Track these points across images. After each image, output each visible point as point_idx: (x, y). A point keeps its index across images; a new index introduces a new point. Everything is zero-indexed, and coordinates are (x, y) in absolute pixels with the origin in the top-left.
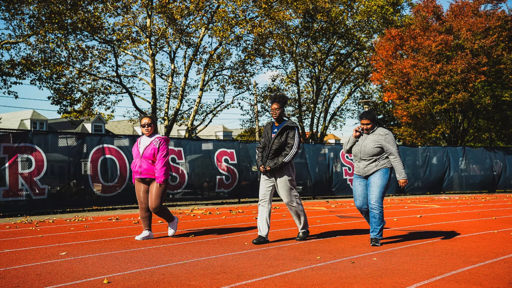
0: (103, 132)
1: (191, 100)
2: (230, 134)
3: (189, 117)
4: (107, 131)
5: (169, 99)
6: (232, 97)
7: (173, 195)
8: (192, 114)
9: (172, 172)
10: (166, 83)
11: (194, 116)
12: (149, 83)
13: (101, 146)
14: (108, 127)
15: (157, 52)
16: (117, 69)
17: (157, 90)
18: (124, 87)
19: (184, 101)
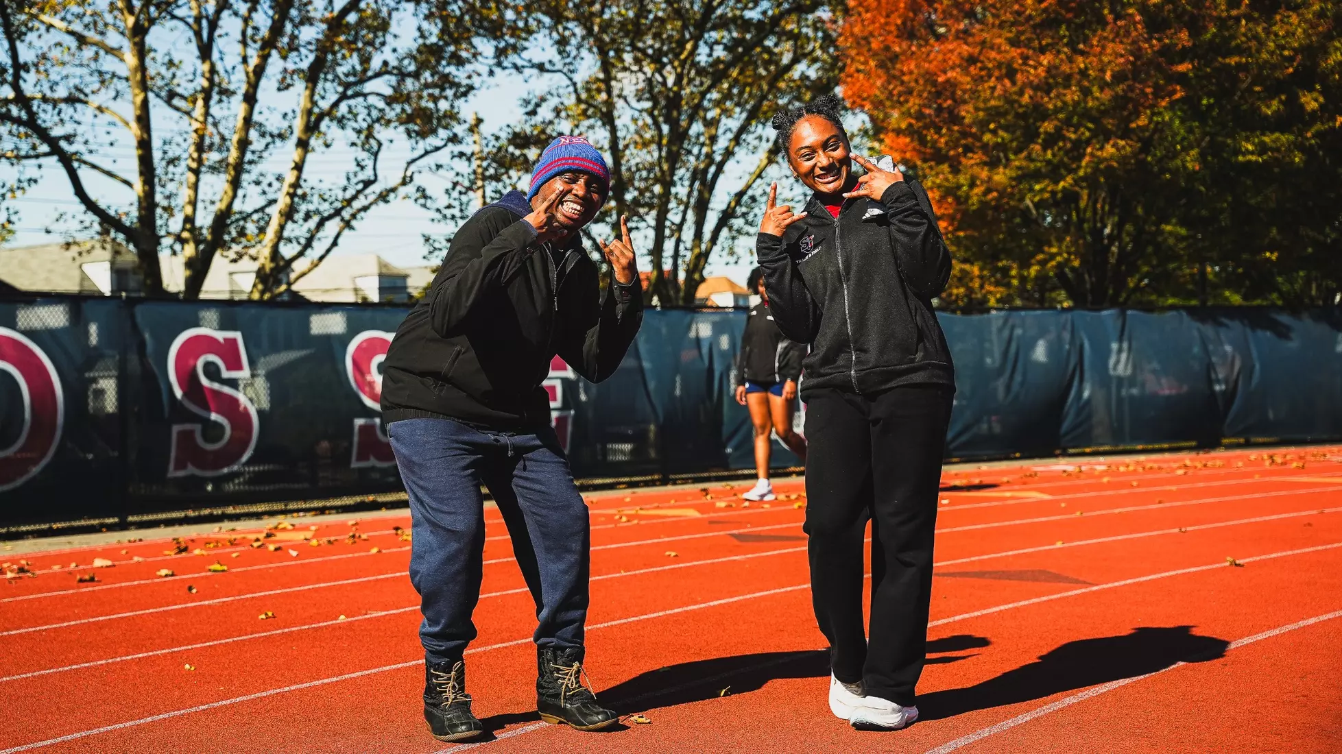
2: (399, 283)
3: (262, 230)
5: (196, 172)
7: (218, 481)
8: (274, 221)
9: (208, 410)
11: (281, 228)
12: (127, 124)
15: (152, 21)
16: (17, 77)
17: (156, 143)
18: (44, 135)
19: (246, 181)
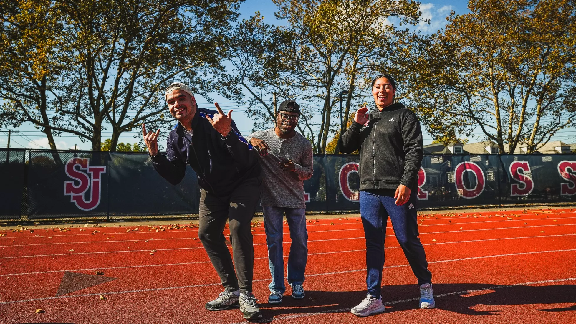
0: (462, 152)
1: (530, 124)
2: (568, 148)
3: (529, 138)
4: (464, 151)
5: (511, 124)
6: (567, 118)
7: (520, 197)
8: (532, 135)
9: (520, 180)
10: (508, 113)
11: (534, 136)
12: (494, 115)
13: (463, 163)
14: (464, 148)
15: (499, 91)
16: (470, 106)
17: (501, 118)
18: (475, 119)
19: (524, 126)
